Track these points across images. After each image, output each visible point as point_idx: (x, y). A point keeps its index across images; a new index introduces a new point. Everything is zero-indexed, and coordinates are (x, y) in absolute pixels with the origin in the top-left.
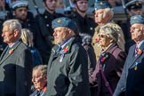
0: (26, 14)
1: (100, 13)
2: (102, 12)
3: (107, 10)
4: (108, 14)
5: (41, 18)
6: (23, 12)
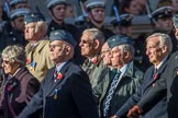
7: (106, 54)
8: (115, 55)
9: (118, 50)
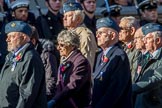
0: (27, 15)
1: (69, 16)
2: (72, 15)
3: (77, 12)
4: (78, 17)
5: (43, 20)
6: (23, 13)
7: (138, 40)
8: (149, 41)
9: (151, 37)
